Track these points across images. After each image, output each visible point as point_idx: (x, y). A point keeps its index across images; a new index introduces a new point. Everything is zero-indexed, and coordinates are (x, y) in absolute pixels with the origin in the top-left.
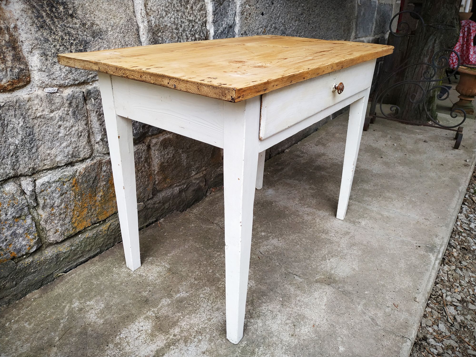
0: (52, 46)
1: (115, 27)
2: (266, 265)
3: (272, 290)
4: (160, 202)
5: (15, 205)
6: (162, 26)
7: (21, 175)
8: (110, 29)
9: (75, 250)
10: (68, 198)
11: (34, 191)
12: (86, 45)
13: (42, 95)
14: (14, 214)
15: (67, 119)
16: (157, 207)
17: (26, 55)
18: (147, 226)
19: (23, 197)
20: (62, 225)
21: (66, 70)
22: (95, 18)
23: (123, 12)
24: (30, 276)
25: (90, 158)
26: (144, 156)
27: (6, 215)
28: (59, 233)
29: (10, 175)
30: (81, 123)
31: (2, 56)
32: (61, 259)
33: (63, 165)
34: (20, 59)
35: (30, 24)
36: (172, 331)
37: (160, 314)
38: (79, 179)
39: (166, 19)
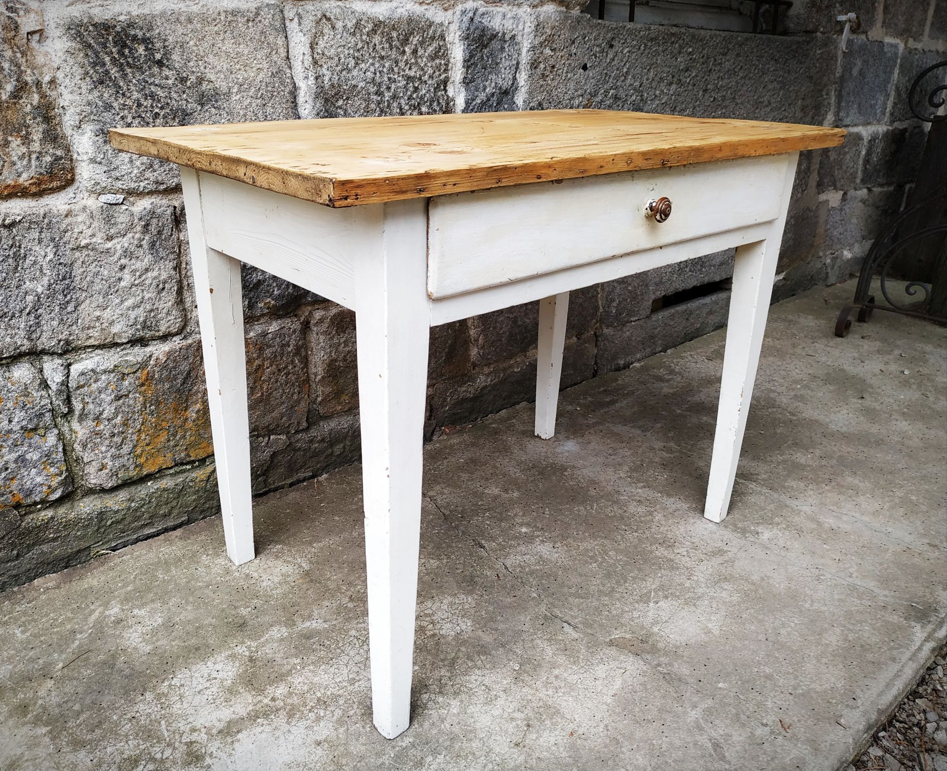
0: (118, 118)
1: (245, 86)
2: (508, 594)
3: (503, 646)
4: (323, 440)
5: (28, 406)
6: (345, 87)
7: (44, 352)
8: (235, 90)
9: (136, 510)
10: (129, 406)
11: (65, 383)
12: (184, 119)
13: (94, 207)
14: (24, 423)
15: (138, 255)
16: (316, 448)
17: (68, 132)
18: (291, 485)
19: (44, 393)
20: (114, 457)
21: (142, 164)
22: (205, 68)
23: (264, 58)
24: (46, 546)
25: (180, 334)
26: (293, 342)
27: (10, 421)
28: (107, 471)
29: (23, 349)
30: (165, 265)
31: (24, 132)
32: (109, 523)
33: (125, 341)
34: (55, 138)
35: (80, 77)
36: (270, 690)
37: (259, 653)
38: (154, 371)
39: (355, 73)
